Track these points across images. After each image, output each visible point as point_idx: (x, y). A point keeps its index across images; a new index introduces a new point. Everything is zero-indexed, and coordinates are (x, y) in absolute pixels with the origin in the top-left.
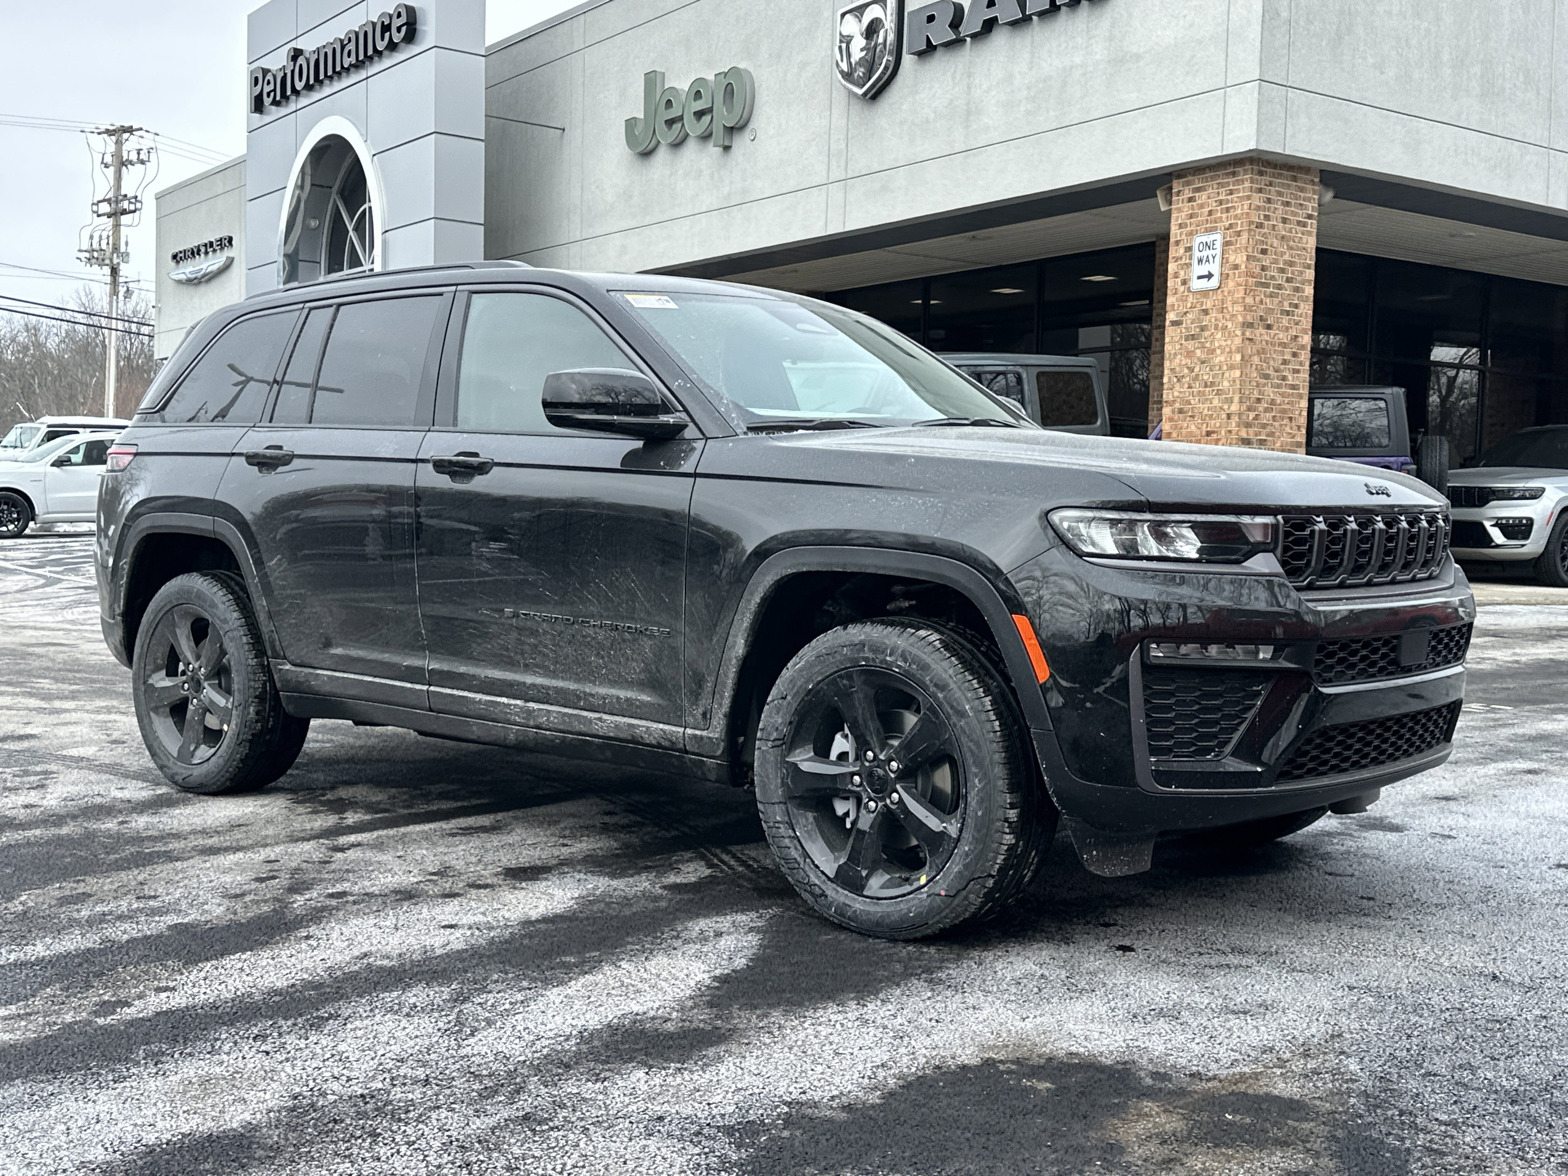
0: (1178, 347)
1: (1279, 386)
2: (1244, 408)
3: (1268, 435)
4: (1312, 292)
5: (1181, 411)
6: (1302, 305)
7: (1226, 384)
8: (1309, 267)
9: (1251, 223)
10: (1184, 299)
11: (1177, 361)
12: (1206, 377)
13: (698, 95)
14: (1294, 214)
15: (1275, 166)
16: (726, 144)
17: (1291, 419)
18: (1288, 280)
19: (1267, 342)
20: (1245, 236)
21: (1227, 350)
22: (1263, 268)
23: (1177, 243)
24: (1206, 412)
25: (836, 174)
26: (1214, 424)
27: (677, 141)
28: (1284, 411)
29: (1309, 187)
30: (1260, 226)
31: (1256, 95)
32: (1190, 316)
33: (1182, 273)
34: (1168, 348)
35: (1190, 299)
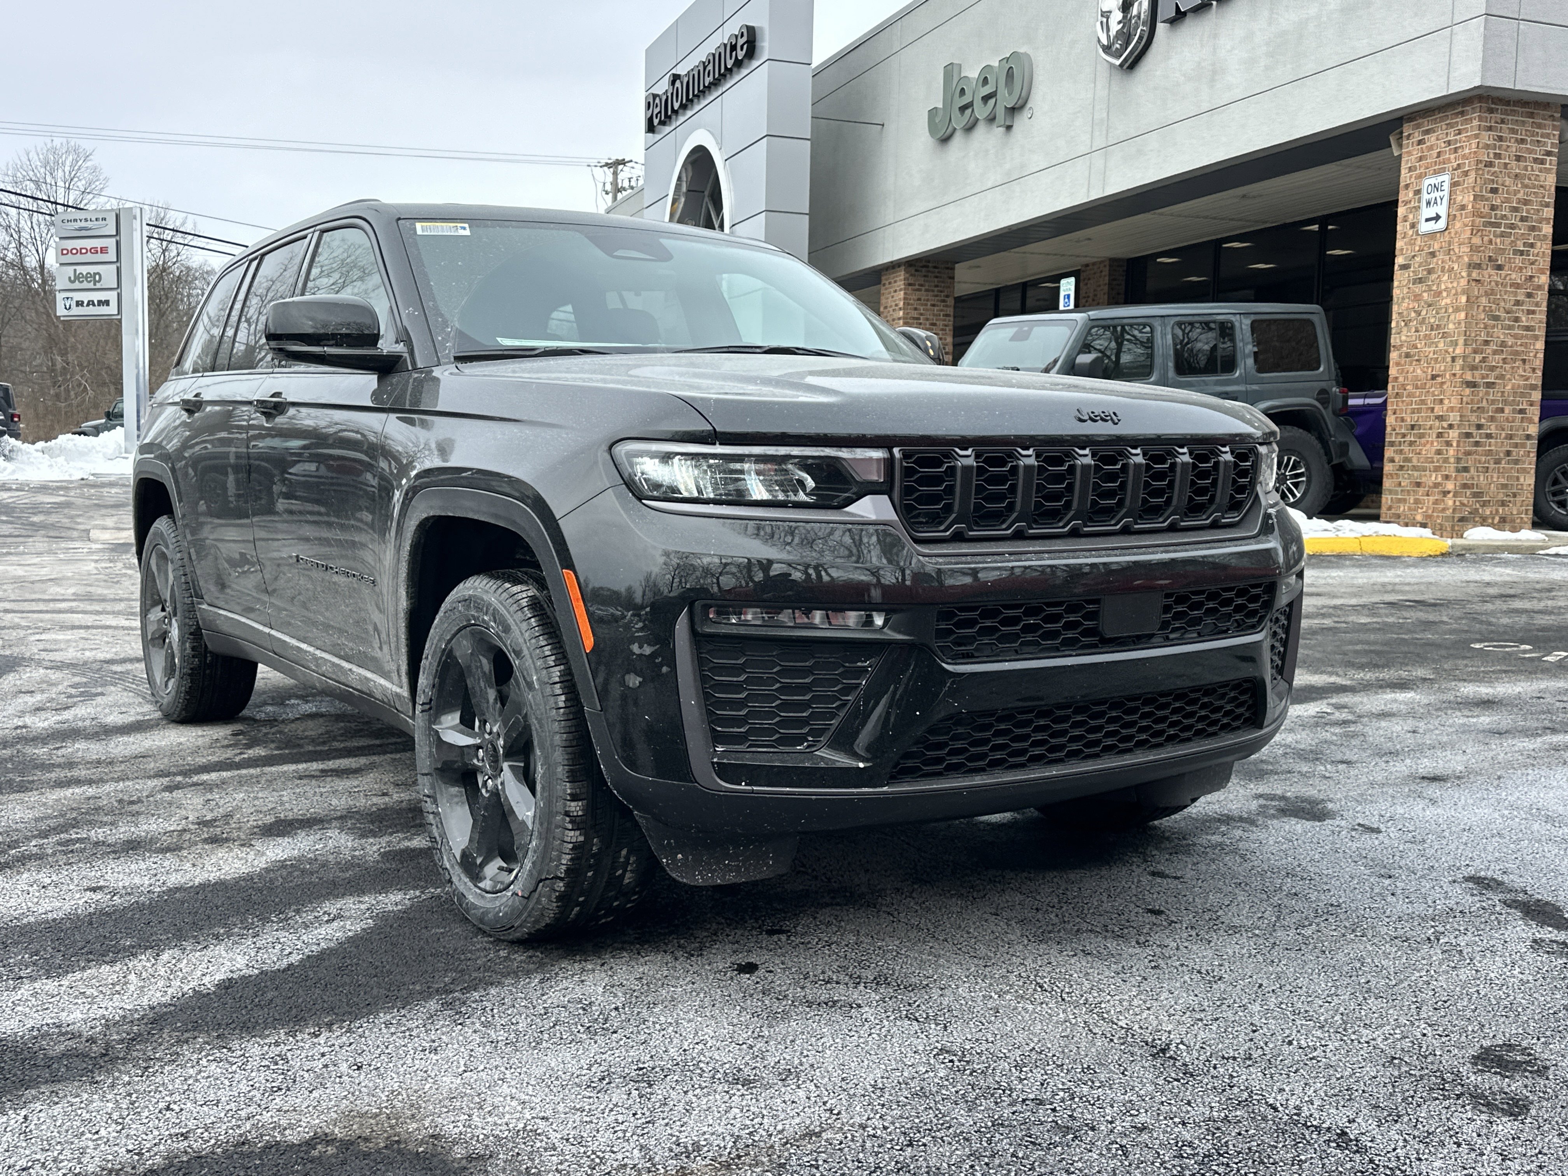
0: (1405, 290)
1: (1510, 328)
2: (1469, 350)
3: (1496, 378)
4: (1551, 230)
5: (1408, 355)
6: (1539, 244)
7: (1451, 326)
8: (1547, 205)
9: (1479, 162)
10: (1412, 243)
11: (1405, 305)
12: (1432, 320)
13: (985, 81)
14: (1530, 151)
15: (1508, 103)
16: (1008, 123)
17: (1524, 361)
18: (1523, 219)
19: (1497, 283)
20: (1472, 175)
21: (1453, 292)
22: (1493, 208)
23: (1407, 186)
24: (1431, 355)
25: (1099, 143)
26: (1439, 367)
27: (969, 125)
28: (1517, 353)
29: (1548, 122)
30: (1490, 164)
31: (1482, 29)
32: (1417, 259)
33: (1411, 216)
34: (1396, 292)
35: (1418, 242)
